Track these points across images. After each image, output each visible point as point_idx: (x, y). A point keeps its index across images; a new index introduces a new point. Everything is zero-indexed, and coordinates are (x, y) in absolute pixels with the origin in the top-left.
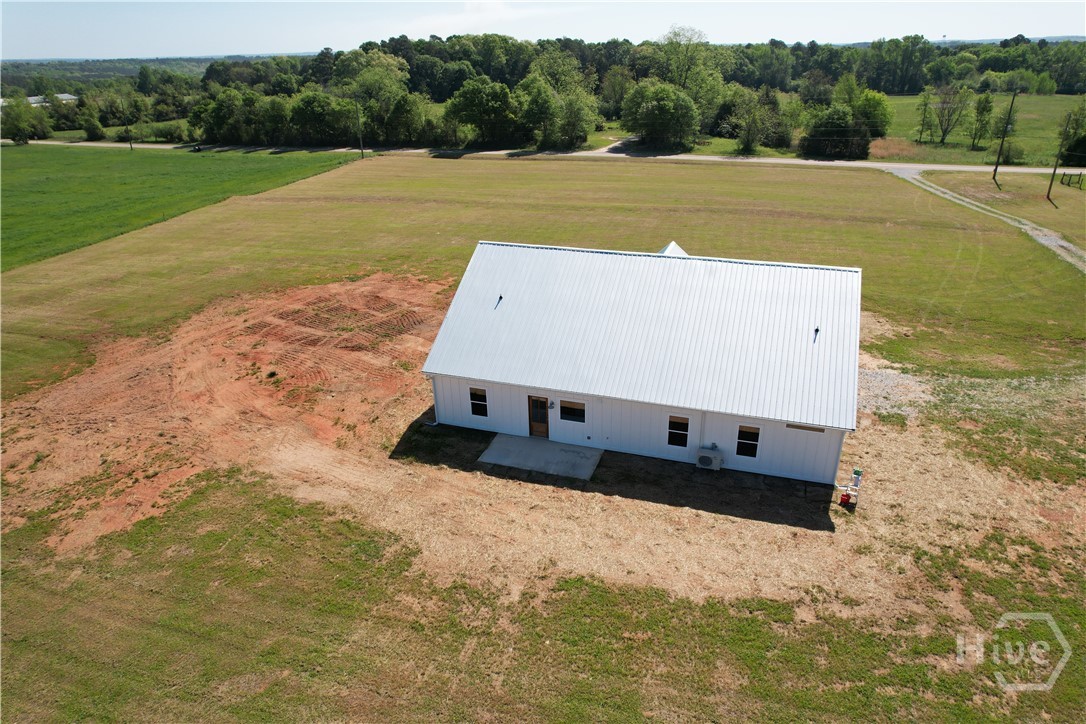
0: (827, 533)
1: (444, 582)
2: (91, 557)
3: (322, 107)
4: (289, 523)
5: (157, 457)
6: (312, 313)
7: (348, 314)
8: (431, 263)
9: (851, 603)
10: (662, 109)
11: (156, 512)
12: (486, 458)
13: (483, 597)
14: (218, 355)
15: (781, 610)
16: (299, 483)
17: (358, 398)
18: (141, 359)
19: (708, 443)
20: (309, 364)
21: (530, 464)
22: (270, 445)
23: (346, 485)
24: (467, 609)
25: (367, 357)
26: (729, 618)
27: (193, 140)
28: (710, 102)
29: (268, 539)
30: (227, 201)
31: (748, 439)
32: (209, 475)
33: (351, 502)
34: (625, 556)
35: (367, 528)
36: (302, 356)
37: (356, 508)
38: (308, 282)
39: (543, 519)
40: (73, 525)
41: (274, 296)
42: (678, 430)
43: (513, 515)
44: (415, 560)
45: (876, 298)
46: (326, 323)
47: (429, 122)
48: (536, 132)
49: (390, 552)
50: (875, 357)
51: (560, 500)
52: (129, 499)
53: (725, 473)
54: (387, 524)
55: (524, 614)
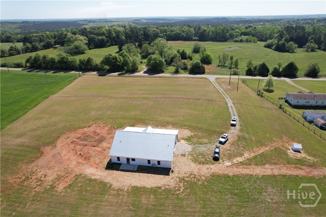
0: (168, 176)
1: (116, 189)
2: (64, 191)
3: (66, 60)
4: (92, 182)
5: (66, 173)
6: (83, 137)
7: (90, 137)
8: (104, 120)
9: (169, 186)
10: (156, 63)
11: (71, 183)
12: (120, 168)
13: (122, 190)
14: (68, 150)
15: (160, 188)
16: (92, 175)
17: (97, 158)
18: (52, 152)
19: (153, 163)
20: (86, 151)
21: (127, 169)
22: (85, 169)
23: (99, 175)
24: (120, 192)
25: (97, 148)
26: (153, 189)
27: (26, 66)
28: (168, 57)
29: (90, 185)
30: (49, 98)
31: (159, 162)
32: (76, 175)
33: (101, 178)
34: (141, 182)
35: (104, 182)
36: (85, 149)
37: (102, 179)
38: (80, 128)
39: (130, 178)
40: (58, 186)
41: (74, 133)
42: (149, 161)
43: (125, 178)
44: (112, 186)
45: (190, 126)
46: (87, 140)
47: (96, 64)
48: (125, 67)
49: (108, 185)
50: (185, 141)
51: (132, 174)
52: (65, 181)
53: (156, 167)
54: (107, 181)
55: (128, 192)
